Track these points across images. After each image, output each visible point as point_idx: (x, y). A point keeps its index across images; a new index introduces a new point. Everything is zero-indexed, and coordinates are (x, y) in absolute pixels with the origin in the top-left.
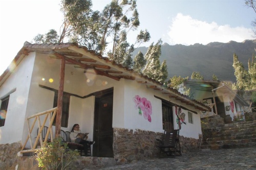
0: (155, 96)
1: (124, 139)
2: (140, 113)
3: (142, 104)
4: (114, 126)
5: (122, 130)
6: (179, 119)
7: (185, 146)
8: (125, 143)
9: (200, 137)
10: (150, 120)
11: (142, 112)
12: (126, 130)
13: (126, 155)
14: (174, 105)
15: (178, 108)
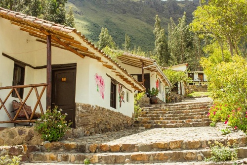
0: (107, 74)
1: (88, 114)
2: (98, 90)
3: (99, 81)
4: (77, 101)
5: (86, 105)
6: (120, 97)
7: (123, 123)
8: (89, 117)
9: (133, 116)
10: (103, 97)
11: (99, 89)
12: (90, 106)
13: (89, 128)
14: (118, 83)
15: (120, 86)
